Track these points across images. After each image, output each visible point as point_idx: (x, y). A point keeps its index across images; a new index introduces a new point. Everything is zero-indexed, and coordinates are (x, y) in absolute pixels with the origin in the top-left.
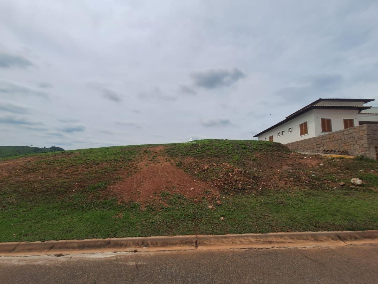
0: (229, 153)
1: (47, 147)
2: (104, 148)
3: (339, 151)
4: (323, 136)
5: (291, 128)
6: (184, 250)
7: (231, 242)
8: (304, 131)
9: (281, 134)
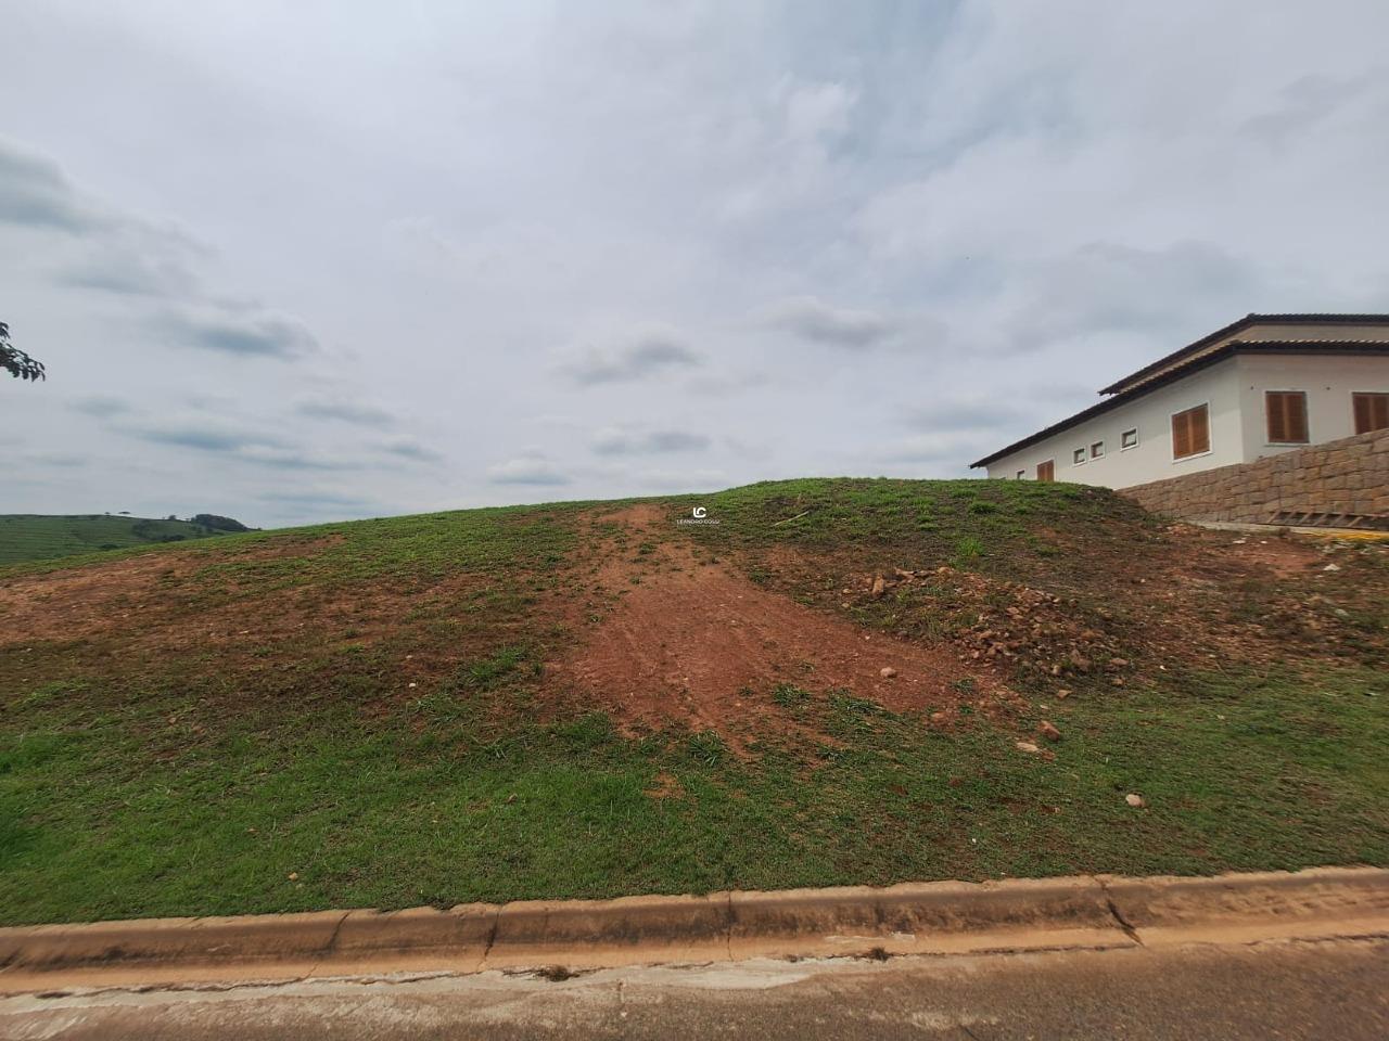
0: (929, 530)
1: (181, 517)
2: (427, 516)
3: (1350, 517)
4: (1277, 460)
5: (1134, 432)
6: (1097, 949)
7: (1269, 909)
8: (1191, 441)
9: (1090, 454)
